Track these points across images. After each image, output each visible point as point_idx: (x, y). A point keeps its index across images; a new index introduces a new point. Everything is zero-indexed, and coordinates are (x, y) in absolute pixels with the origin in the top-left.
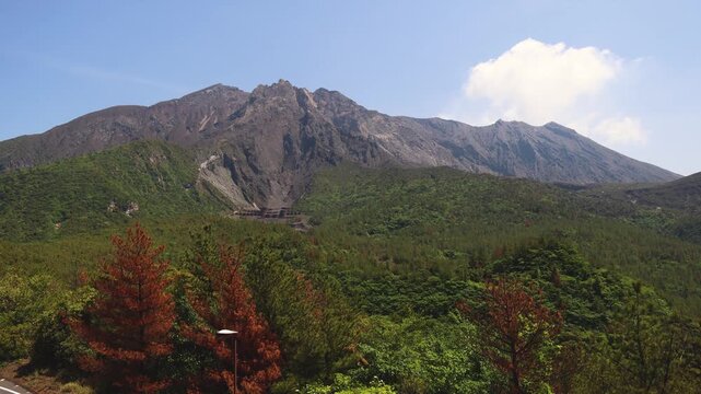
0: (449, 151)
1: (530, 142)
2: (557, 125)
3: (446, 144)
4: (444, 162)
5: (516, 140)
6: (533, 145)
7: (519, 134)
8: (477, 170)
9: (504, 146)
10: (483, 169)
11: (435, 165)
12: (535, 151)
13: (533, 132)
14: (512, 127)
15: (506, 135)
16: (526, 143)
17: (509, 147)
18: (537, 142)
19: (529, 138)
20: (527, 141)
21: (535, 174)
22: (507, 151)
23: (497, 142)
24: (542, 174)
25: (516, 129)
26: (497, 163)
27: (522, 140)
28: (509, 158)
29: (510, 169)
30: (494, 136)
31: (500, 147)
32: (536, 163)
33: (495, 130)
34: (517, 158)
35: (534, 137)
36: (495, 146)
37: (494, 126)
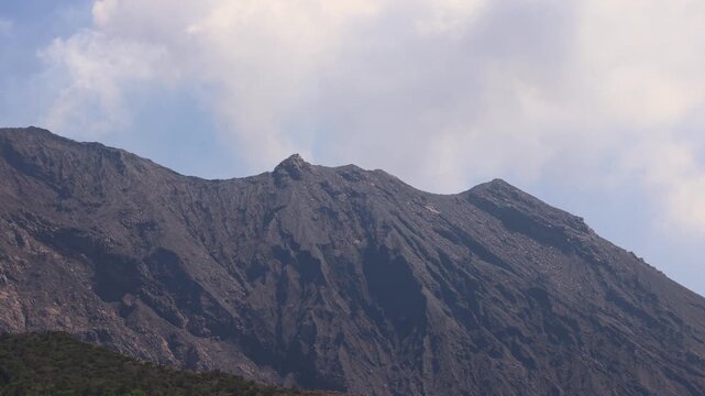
0: (76, 269)
1: (408, 253)
2: (515, 194)
3: (69, 242)
4: (55, 316)
5: (353, 244)
6: (419, 267)
7: (367, 219)
8: (192, 356)
9: (307, 265)
10: (213, 354)
11: (18, 327)
12: (425, 291)
13: (420, 215)
14: (339, 189)
15: (313, 219)
16: (393, 257)
17: (325, 269)
18: (436, 256)
19: (405, 237)
20: (396, 251)
21: (421, 384)
22: (313, 286)
23: (278, 246)
24: (450, 386)
25: (358, 199)
26: (274, 332)
27: (378, 246)
28: (320, 315)
29: (326, 360)
30: (267, 220)
31: (288, 268)
32: (426, 341)
33: (273, 197)
34: (354, 316)
35: (423, 238)
36: (270, 263)
37: (271, 180)
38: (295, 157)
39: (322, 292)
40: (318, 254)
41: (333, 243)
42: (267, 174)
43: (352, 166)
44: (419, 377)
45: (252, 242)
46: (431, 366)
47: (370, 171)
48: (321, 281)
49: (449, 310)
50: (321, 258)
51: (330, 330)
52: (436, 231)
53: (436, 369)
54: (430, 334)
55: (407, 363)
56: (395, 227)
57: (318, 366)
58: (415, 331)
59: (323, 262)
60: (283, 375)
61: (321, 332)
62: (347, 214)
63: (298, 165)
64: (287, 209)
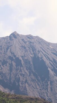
12: (49, 69)
13: (48, 48)
14: (27, 41)
15: (20, 49)
16: (40, 60)
17: (23, 62)
18: (52, 59)
19: (44, 55)
20: (41, 58)
21: (47, 94)
22: (19, 67)
23: (10, 56)
24: (55, 95)
25: (31, 44)
26: (9, 79)
27: (37, 57)
28: (21, 75)
29: (22, 87)
30: (7, 49)
31: (13, 62)
32: (49, 82)
33: (9, 43)
34: (30, 75)
35: (48, 54)
36: (8, 61)
37: (9, 38)
38: (15, 32)
39: (22, 69)
40: (21, 58)
41: (25, 55)
42: (8, 36)
43: (30, 35)
44: (47, 92)
45: (3, 55)
46: (50, 89)
47: (35, 36)
48: (21, 66)
49: (55, 74)
50: (22, 59)
51: (23, 79)
52: (52, 53)
53: (51, 90)
54: (50, 81)
55: (44, 88)
56: (42, 52)
57: (20, 88)
58: (46, 79)
59: (22, 61)
60: (11, 91)
61: (21, 79)
62: (29, 48)
63: (16, 34)
64: (13, 46)
